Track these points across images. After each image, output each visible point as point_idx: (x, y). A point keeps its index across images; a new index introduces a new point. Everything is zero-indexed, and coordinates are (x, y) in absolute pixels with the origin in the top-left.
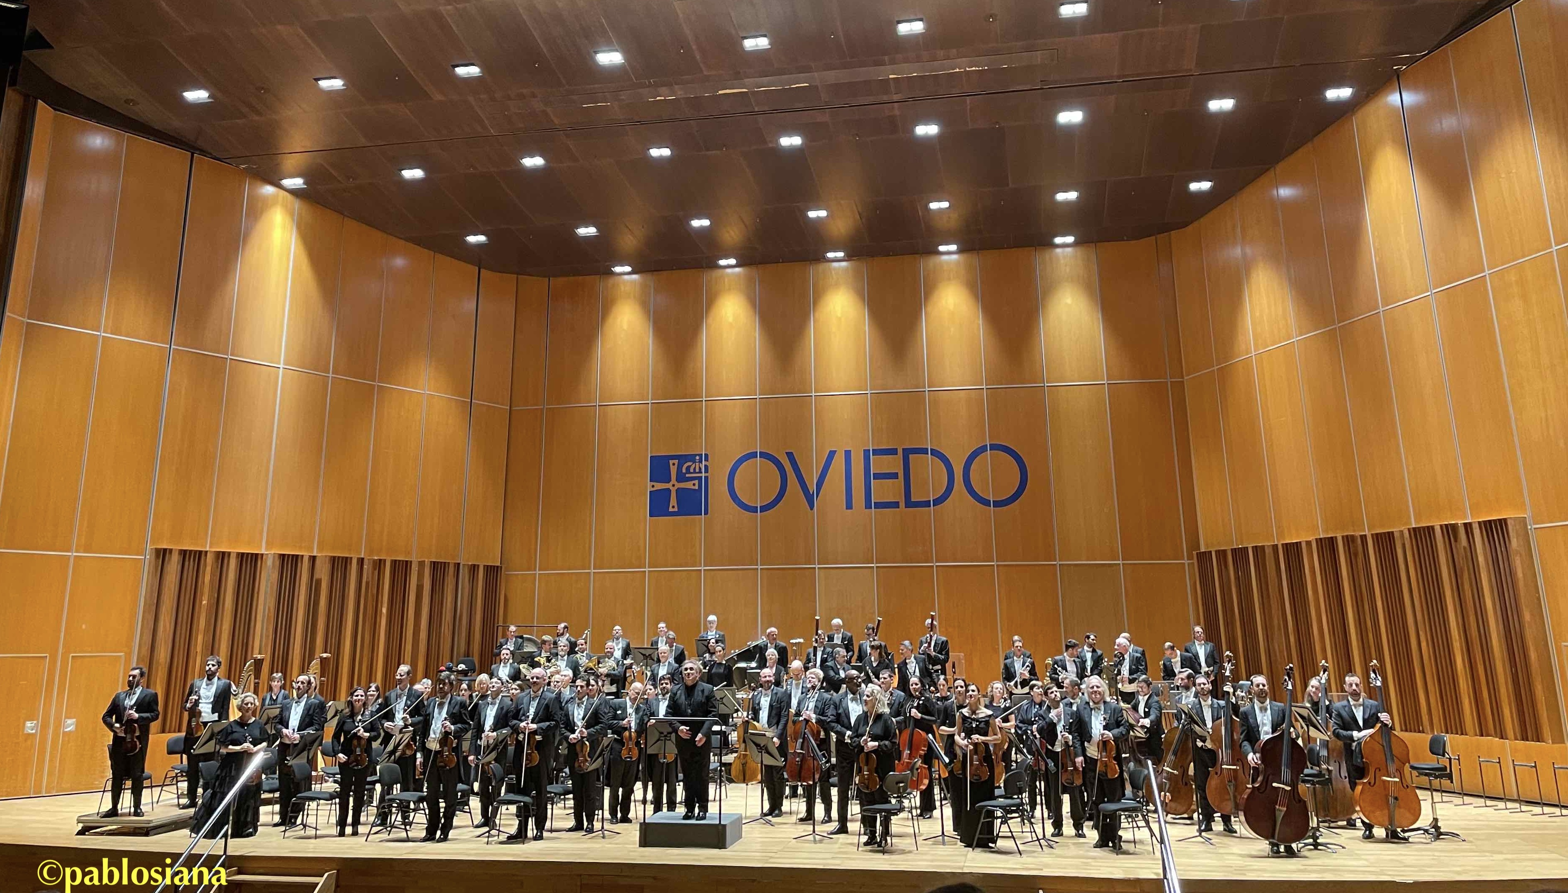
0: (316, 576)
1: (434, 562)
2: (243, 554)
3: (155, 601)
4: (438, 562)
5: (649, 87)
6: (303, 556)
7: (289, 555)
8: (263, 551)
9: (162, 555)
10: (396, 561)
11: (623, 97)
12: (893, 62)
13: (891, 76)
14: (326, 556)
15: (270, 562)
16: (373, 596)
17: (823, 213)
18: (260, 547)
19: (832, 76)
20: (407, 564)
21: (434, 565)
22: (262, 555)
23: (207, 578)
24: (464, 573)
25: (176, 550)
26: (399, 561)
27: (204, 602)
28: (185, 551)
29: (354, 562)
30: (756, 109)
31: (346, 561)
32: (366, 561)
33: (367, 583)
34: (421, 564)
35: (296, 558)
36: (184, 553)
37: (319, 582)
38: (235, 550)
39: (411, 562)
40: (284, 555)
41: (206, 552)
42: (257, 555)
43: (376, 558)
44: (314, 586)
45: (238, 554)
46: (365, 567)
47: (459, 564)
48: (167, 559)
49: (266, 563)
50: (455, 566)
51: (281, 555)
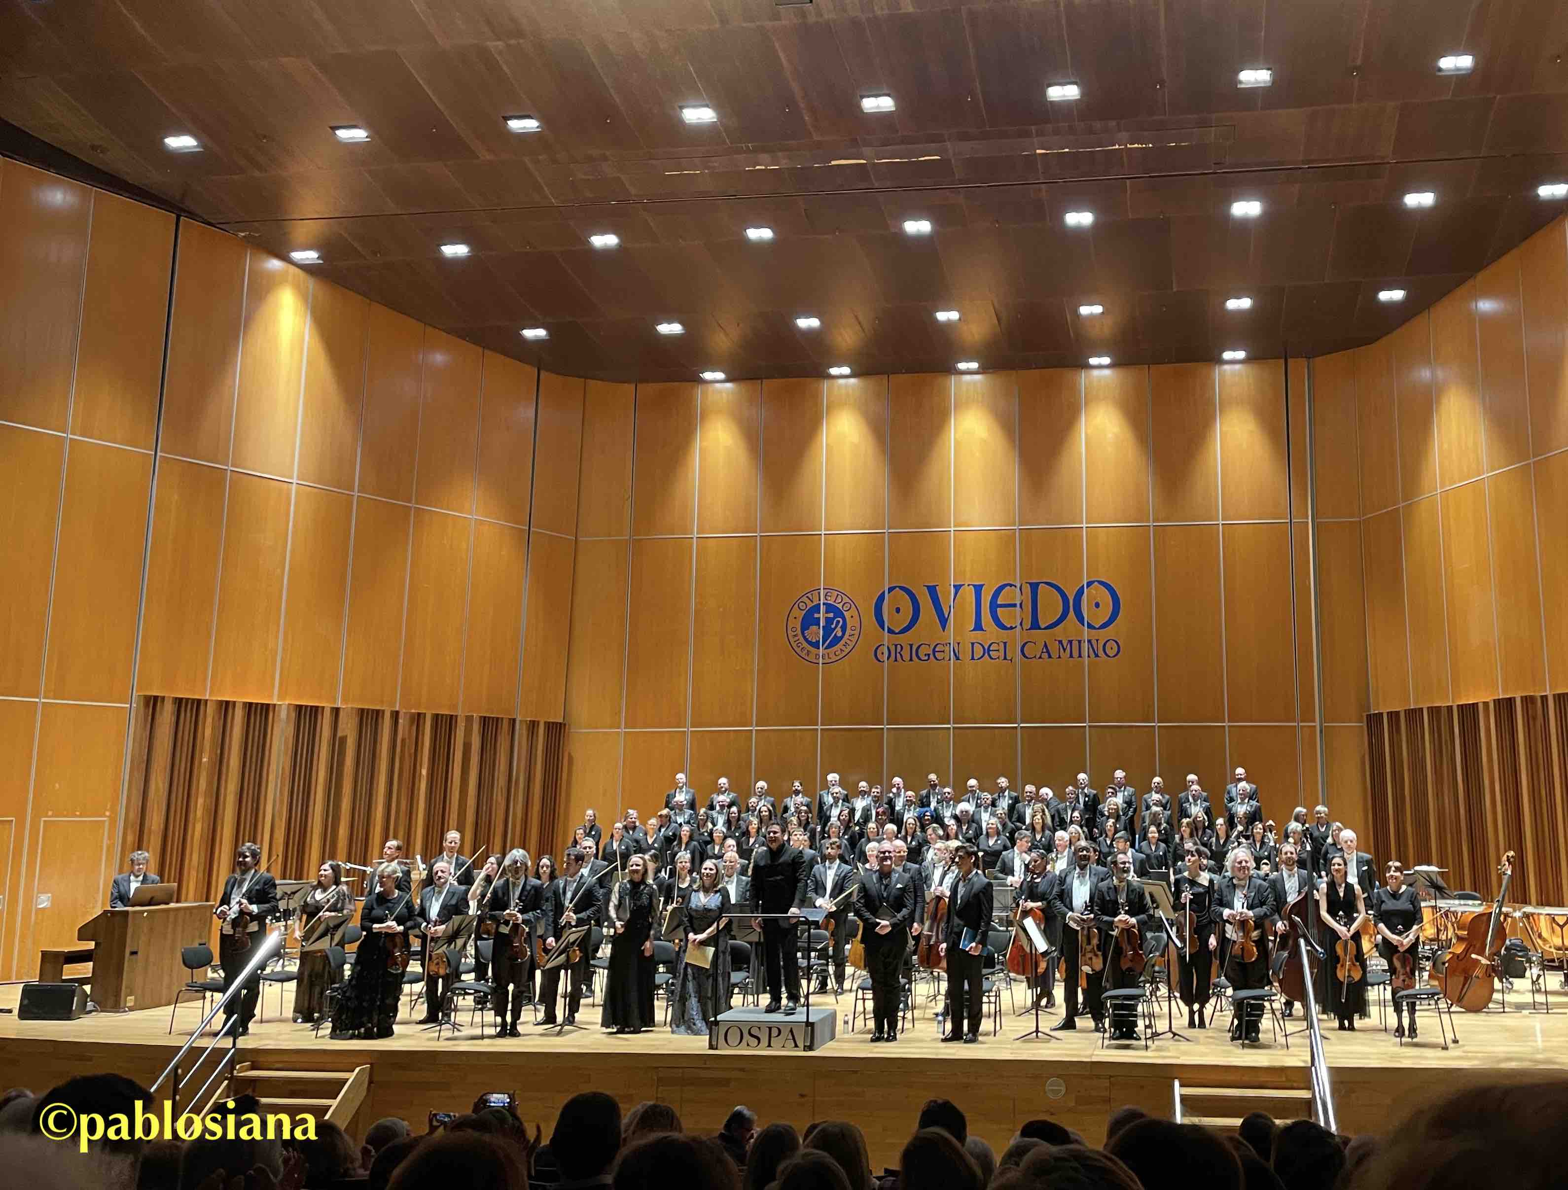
0: (340, 734)
1: (485, 717)
2: (251, 704)
3: (145, 758)
4: (489, 718)
5: (745, 152)
6: (323, 708)
7: (306, 707)
8: (275, 701)
9: (152, 703)
10: (437, 715)
11: (716, 164)
12: (1041, 133)
13: (1038, 151)
14: (352, 708)
15: (283, 714)
16: (410, 755)
17: (954, 315)
18: (271, 696)
19: (967, 148)
20: (452, 719)
21: (484, 720)
22: (275, 705)
23: (208, 732)
24: (521, 732)
25: (169, 697)
26: (442, 715)
27: (205, 760)
28: (181, 699)
29: (387, 715)
30: (876, 185)
31: (378, 714)
32: (401, 715)
33: (403, 740)
34: (469, 719)
35: (315, 711)
36: (179, 702)
37: (343, 740)
38: (241, 699)
39: (456, 716)
40: (300, 707)
41: (206, 701)
42: (268, 705)
43: (413, 711)
44: (338, 744)
45: (245, 704)
46: (401, 721)
47: (514, 720)
48: (158, 708)
49: (279, 716)
50: (509, 723)
51: (297, 706)
